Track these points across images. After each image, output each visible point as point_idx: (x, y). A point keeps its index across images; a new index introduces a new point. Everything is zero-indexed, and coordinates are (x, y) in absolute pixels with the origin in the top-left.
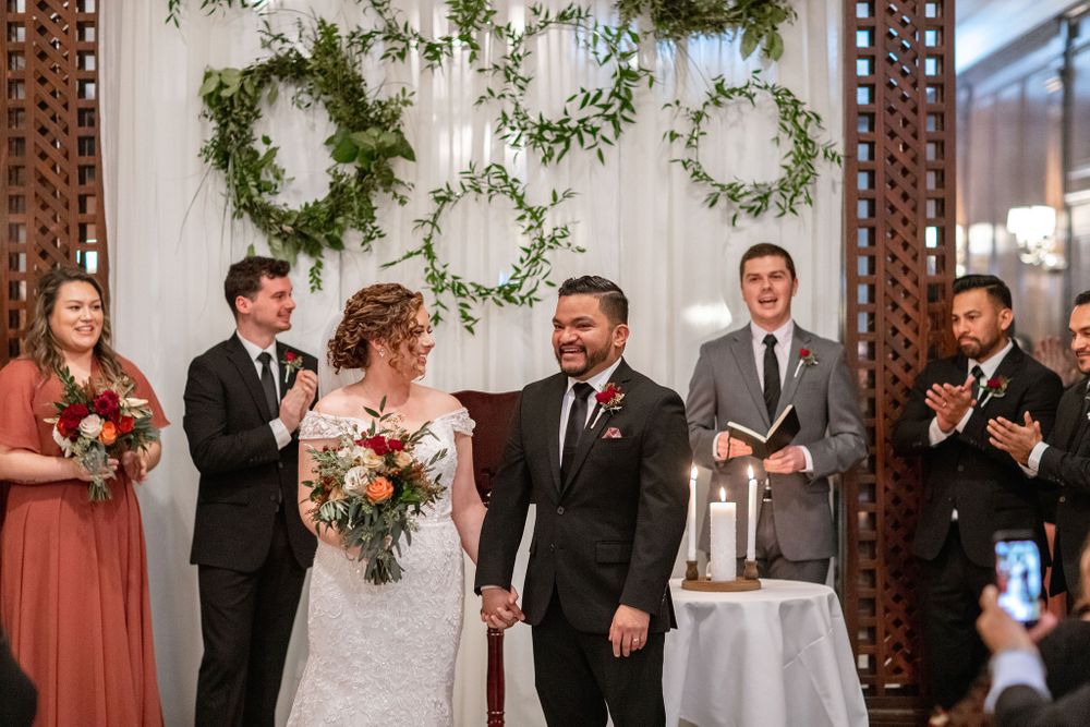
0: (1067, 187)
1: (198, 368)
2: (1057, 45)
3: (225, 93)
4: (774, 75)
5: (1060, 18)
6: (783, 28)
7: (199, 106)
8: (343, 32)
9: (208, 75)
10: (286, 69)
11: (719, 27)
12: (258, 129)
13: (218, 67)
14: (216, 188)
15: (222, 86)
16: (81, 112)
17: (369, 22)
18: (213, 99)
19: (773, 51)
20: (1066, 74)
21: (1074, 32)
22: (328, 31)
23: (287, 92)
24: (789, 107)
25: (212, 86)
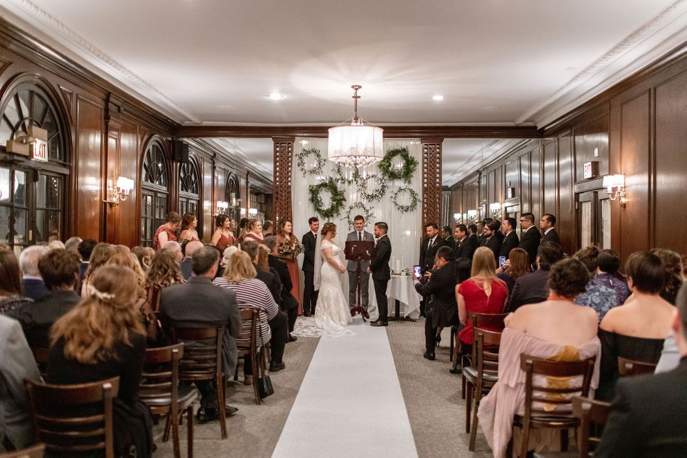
0: (479, 206)
1: (305, 237)
2: (478, 176)
4: (411, 187)
5: (478, 171)
6: (411, 179)
7: (308, 191)
8: (334, 179)
9: (310, 186)
10: (324, 185)
11: (400, 178)
12: (319, 196)
13: (312, 184)
14: (311, 206)
15: (313, 188)
16: (288, 192)
17: (338, 177)
18: (311, 190)
19: (410, 182)
20: (479, 182)
21: (480, 174)
22: (331, 179)
23: (324, 189)
24: (412, 192)
25: (311, 188)
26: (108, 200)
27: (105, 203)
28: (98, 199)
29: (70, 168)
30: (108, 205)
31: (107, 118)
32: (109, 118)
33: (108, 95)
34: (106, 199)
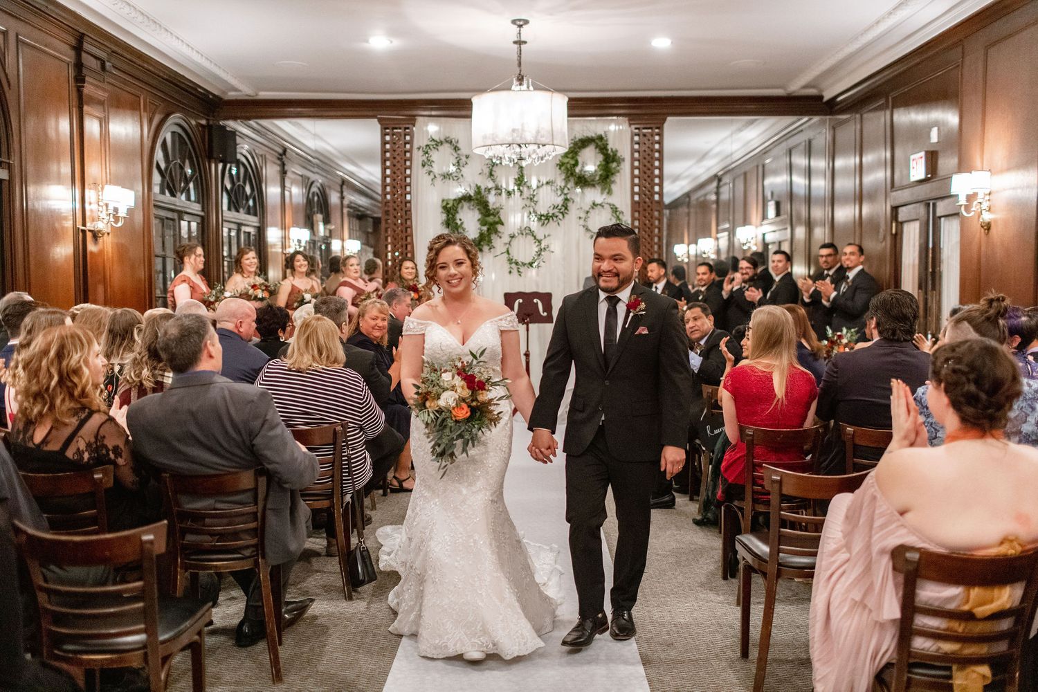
0: (718, 232)
2: (715, 184)
3: (448, 206)
4: (611, 200)
5: (716, 176)
6: (613, 187)
7: (440, 210)
8: (483, 188)
9: (443, 201)
10: (466, 198)
11: (594, 186)
12: (458, 216)
13: (446, 198)
15: (447, 204)
16: (406, 211)
17: (491, 185)
18: (445, 208)
19: (610, 192)
20: (717, 194)
21: (720, 180)
22: (479, 188)
23: (466, 205)
24: (615, 210)
25: (445, 204)
26: (89, 226)
27: (84, 232)
28: (69, 224)
29: (9, 167)
30: (89, 235)
31: (80, 79)
32: (83, 81)
33: (80, 38)
34: (84, 224)
